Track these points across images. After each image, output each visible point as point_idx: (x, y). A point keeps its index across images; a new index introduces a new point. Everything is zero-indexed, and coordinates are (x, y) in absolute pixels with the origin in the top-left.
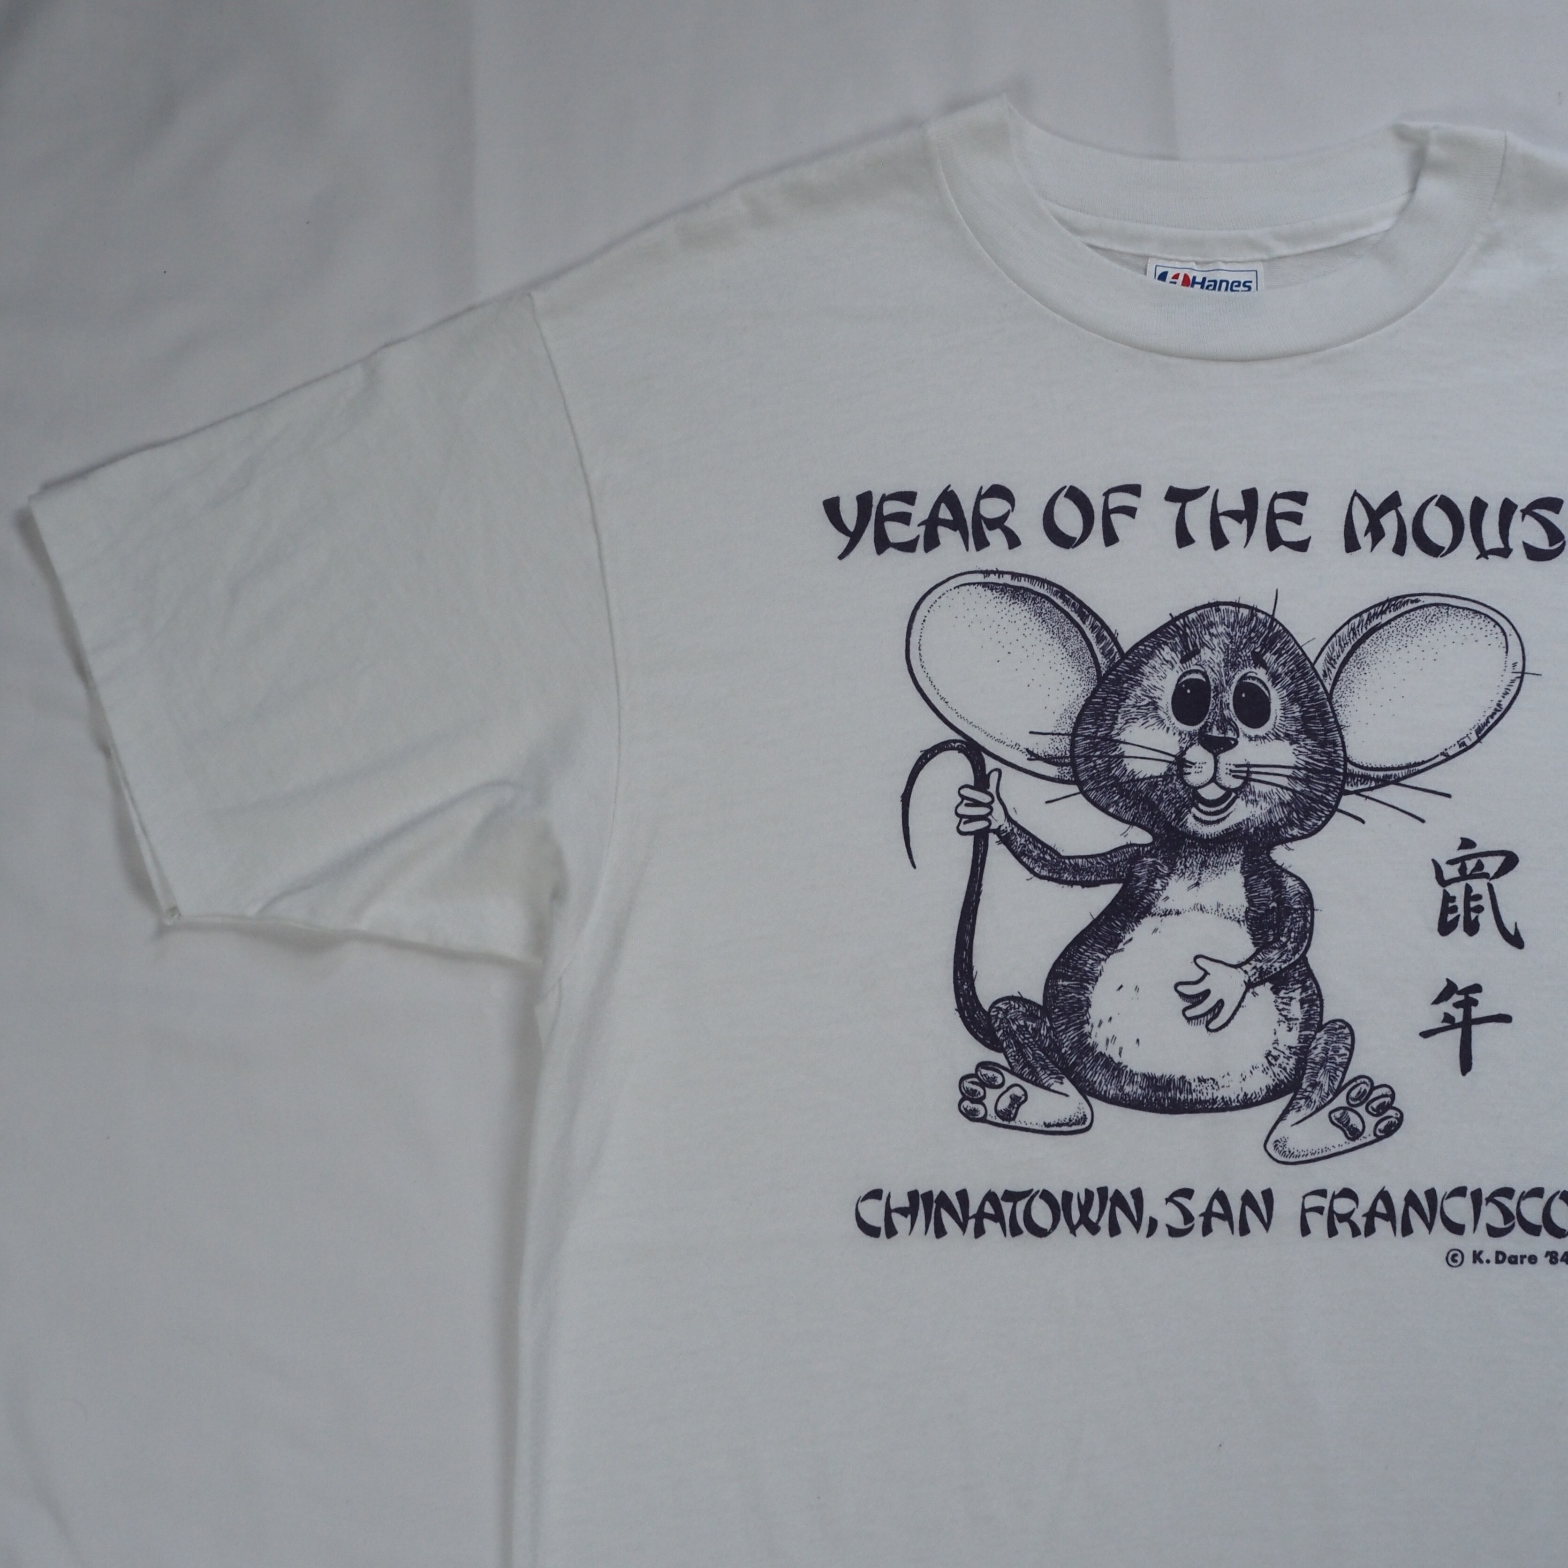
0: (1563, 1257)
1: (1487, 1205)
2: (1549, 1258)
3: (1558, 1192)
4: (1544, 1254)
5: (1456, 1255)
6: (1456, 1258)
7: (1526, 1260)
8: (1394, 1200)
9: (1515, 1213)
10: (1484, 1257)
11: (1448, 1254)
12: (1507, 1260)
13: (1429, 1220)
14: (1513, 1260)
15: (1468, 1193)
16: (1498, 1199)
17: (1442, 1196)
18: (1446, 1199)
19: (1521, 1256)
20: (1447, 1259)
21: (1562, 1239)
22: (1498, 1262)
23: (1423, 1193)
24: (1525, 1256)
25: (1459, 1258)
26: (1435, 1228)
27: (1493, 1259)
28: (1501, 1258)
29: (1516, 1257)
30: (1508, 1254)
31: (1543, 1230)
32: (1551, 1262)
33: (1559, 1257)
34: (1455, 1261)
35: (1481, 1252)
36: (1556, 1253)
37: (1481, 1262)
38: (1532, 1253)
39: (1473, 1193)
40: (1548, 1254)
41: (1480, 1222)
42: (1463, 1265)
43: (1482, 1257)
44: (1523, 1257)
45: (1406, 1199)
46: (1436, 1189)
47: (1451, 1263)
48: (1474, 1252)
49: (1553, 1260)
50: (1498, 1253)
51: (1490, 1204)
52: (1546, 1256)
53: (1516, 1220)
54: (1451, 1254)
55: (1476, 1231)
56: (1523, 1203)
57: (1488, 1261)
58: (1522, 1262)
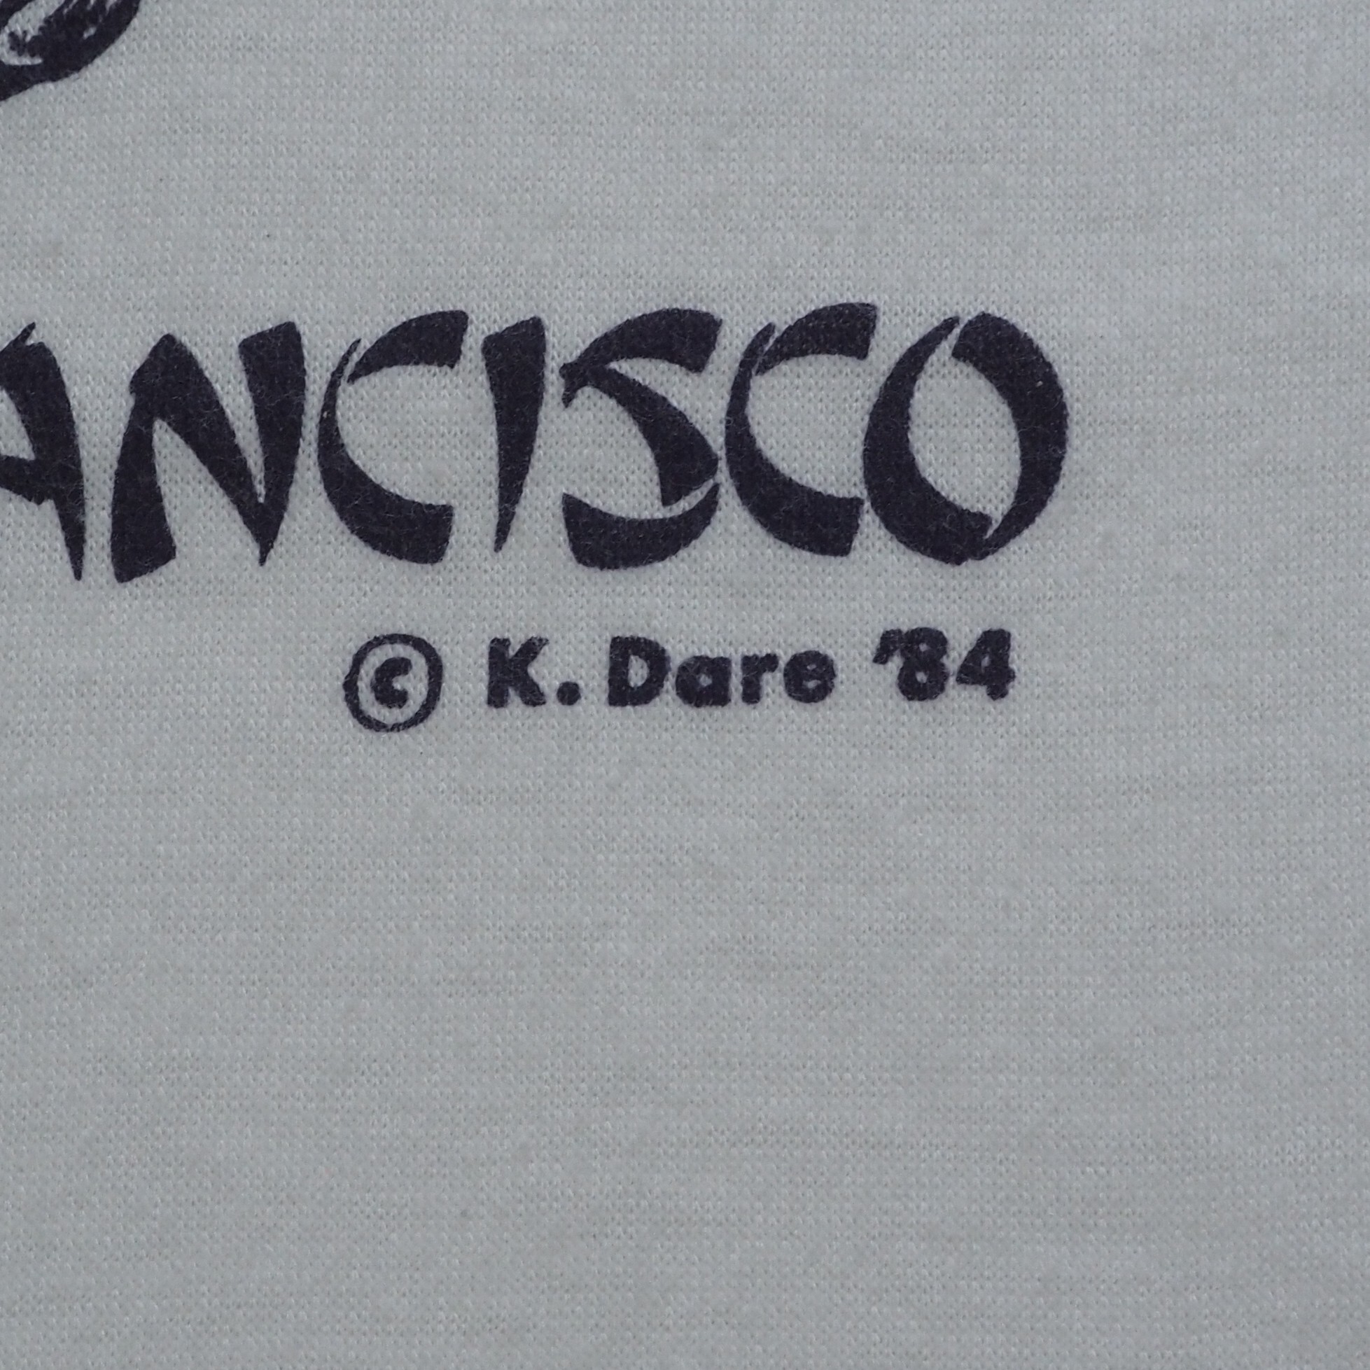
0: (974, 655)
1: (568, 400)
2: (896, 663)
3: (949, 324)
4: (873, 643)
5: (398, 667)
6: (399, 684)
7: (773, 683)
8: (77, 392)
9: (716, 440)
10: (545, 673)
11: (359, 659)
12: (669, 684)
13: (260, 489)
14: (705, 680)
15: (473, 342)
16: (628, 368)
17: (332, 365)
18: (353, 378)
19: (748, 661)
20: (350, 686)
21: (970, 566)
22: (621, 694)
23: (234, 351)
24: (770, 662)
25: (414, 684)
26: (290, 528)
27: (595, 682)
28: (638, 672)
29: (719, 667)
30: (678, 654)
31: (869, 522)
32: (911, 689)
33: (953, 661)
34: (394, 698)
35: (532, 649)
36: (937, 641)
37: (533, 696)
38: (808, 642)
39: (495, 346)
40: (888, 645)
41: (530, 490)
42: (434, 719)
43: (535, 670)
44: (757, 666)
45: (139, 383)
46: (302, 328)
47: (376, 711)
48: (498, 648)
49: (921, 677)
50: (623, 649)
51: (588, 395)
52: (882, 656)
53: (723, 475)
54: (376, 659)
55: (511, 540)
56: (760, 385)
57: (569, 694)
58: (752, 695)
